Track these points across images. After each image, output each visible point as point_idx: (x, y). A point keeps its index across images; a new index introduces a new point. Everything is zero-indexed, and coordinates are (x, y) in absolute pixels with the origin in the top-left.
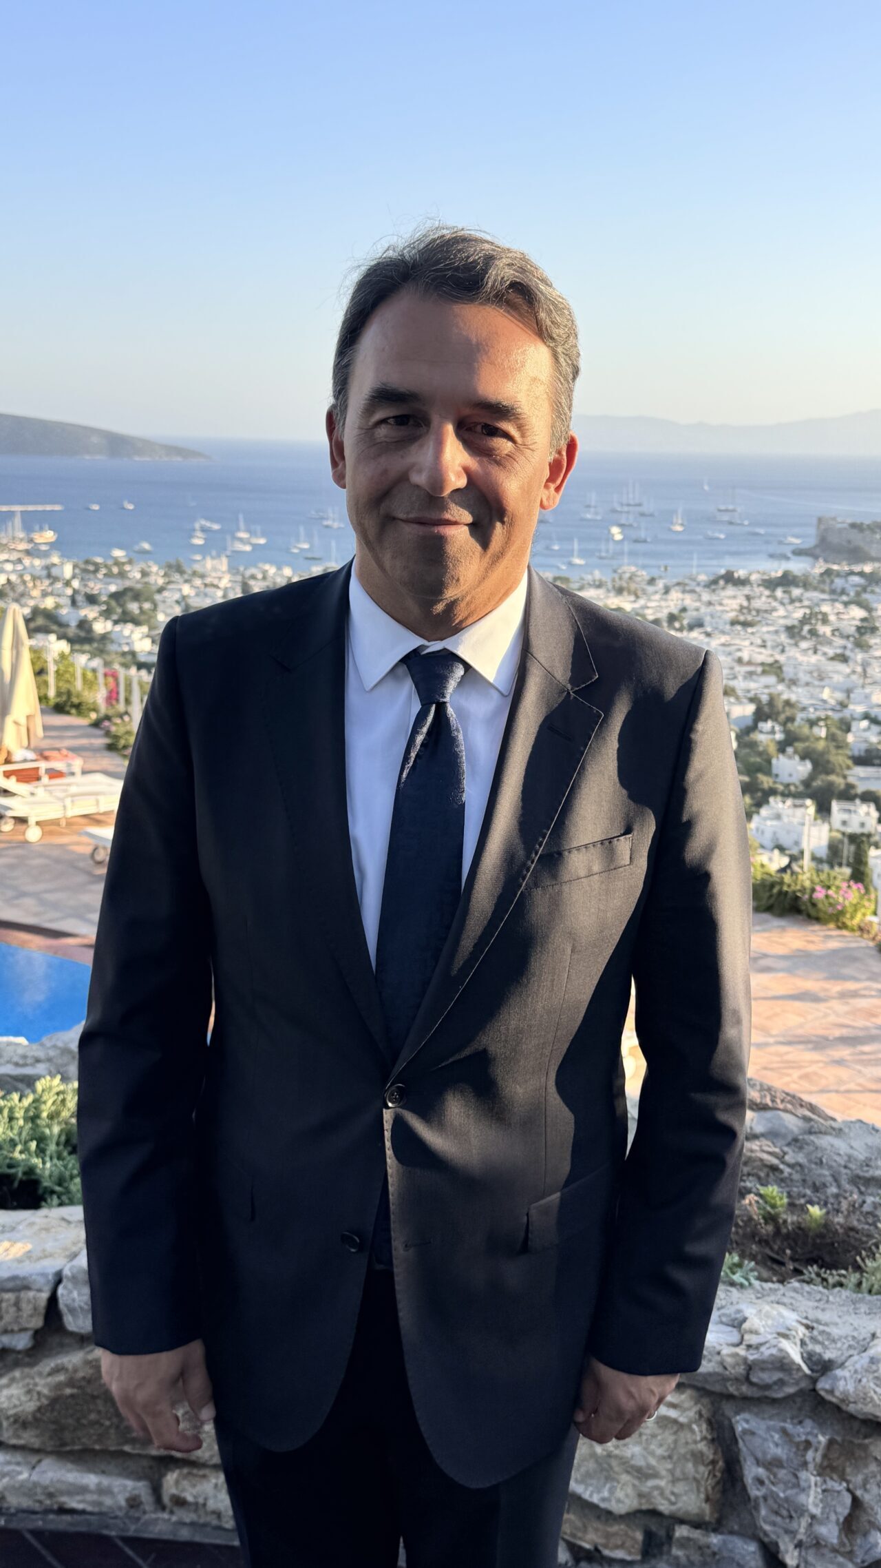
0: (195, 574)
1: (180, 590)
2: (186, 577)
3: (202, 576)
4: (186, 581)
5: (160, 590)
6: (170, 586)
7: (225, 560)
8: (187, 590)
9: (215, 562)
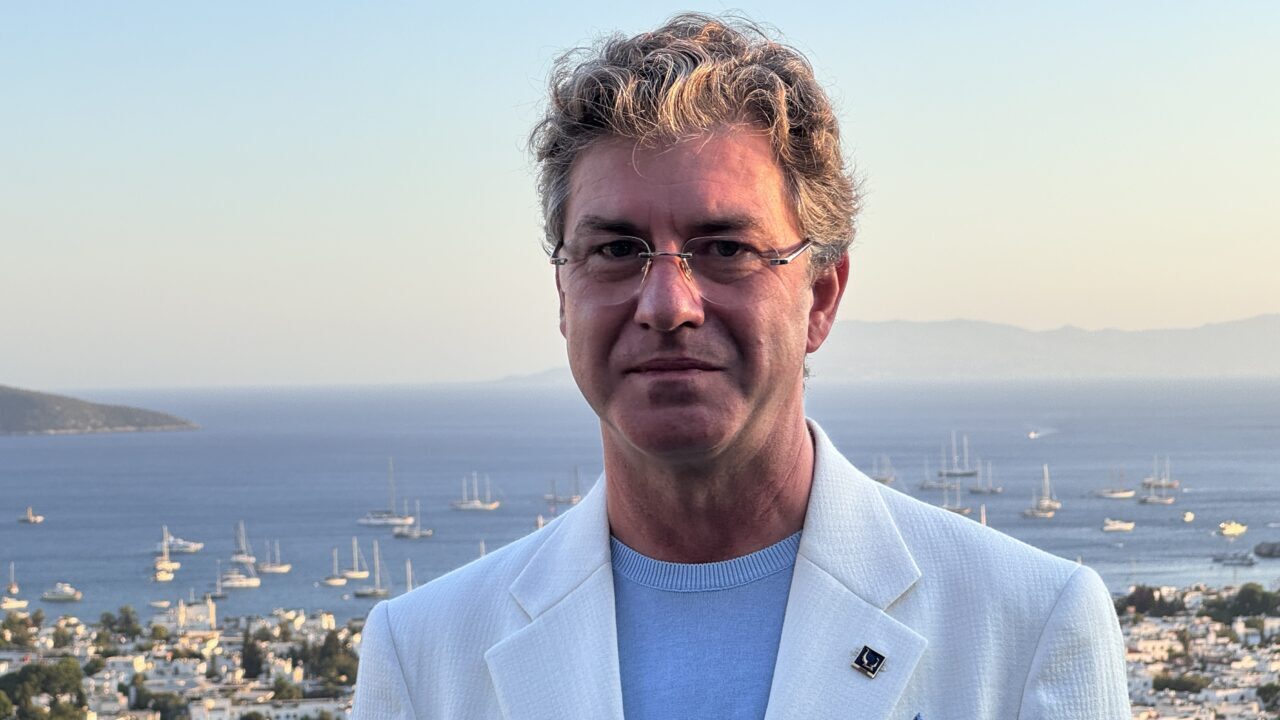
0: (157, 634)
1: (130, 665)
2: (139, 640)
3: (169, 639)
4: (140, 649)
5: (93, 669)
6: (111, 660)
7: (212, 606)
8: (140, 664)
9: (193, 611)
